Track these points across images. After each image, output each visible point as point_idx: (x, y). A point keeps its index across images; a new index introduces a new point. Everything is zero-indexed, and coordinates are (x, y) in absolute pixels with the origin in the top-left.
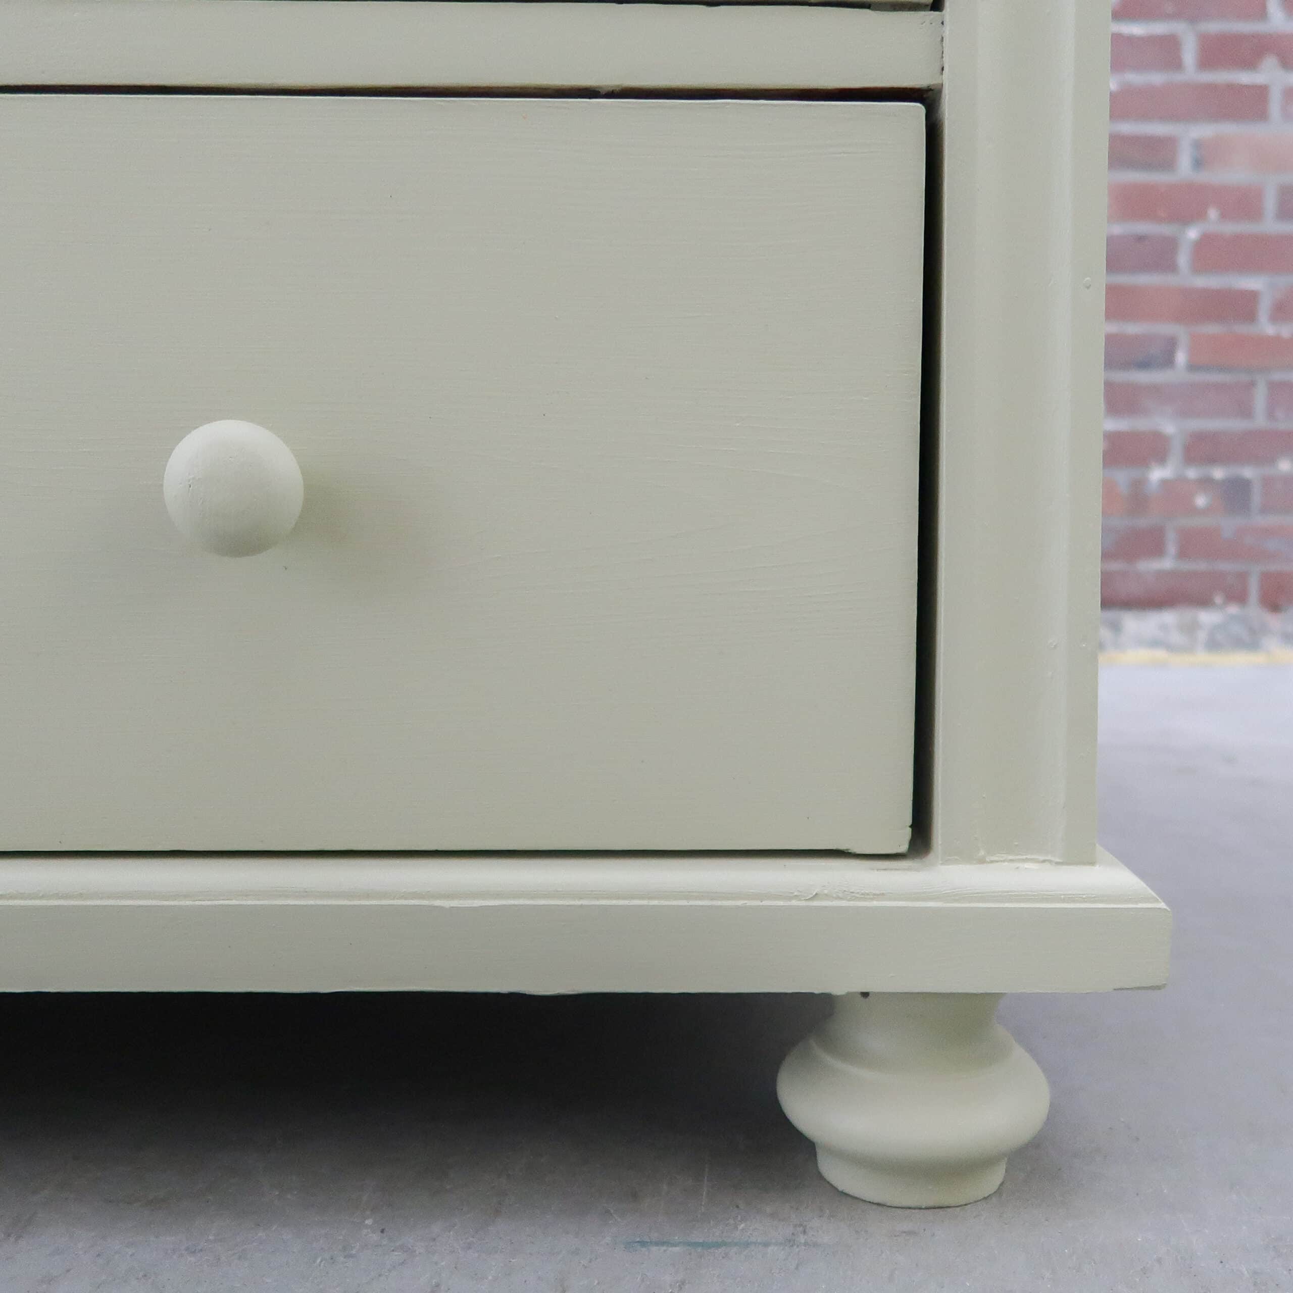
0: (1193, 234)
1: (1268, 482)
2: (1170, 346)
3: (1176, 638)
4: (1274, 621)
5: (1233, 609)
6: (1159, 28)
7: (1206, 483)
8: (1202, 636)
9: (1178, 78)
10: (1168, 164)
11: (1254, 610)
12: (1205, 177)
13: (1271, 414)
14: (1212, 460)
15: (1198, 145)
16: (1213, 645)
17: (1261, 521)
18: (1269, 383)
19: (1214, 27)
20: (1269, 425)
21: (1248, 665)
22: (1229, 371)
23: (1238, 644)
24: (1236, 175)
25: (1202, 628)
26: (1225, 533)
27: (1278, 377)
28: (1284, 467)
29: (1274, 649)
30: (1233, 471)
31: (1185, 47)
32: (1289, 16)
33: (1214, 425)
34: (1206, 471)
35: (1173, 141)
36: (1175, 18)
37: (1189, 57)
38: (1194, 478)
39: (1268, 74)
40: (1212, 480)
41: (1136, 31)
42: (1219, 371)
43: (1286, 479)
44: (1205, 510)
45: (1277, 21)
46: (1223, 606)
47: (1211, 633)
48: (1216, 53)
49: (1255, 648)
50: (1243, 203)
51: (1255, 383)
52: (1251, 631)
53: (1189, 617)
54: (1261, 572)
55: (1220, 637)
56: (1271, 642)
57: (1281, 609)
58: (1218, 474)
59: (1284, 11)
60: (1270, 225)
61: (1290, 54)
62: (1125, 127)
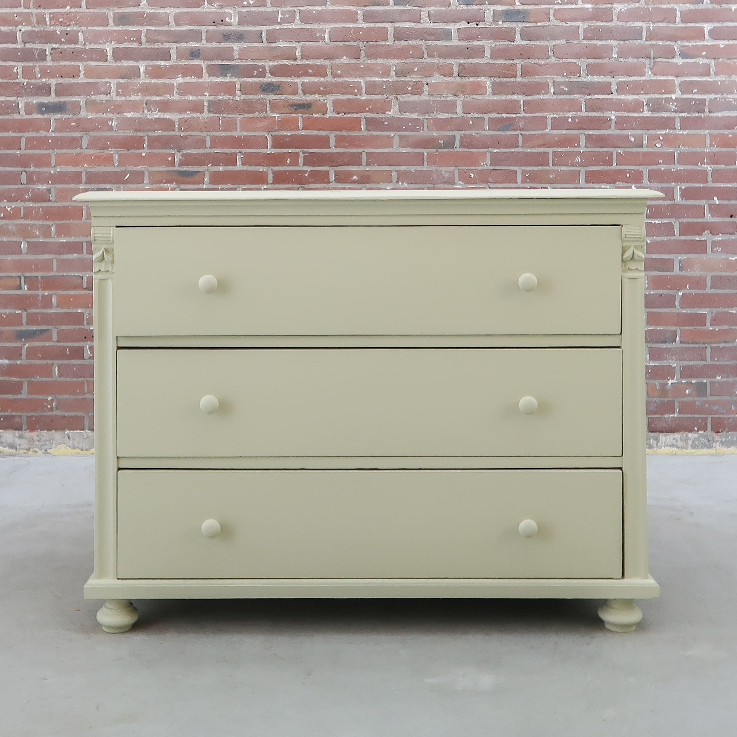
0: (680, 294)
1: (712, 384)
2: (675, 334)
3: (680, 444)
4: (717, 437)
5: (701, 432)
6: (665, 221)
7: (689, 384)
8: (690, 442)
9: (673, 238)
10: (671, 269)
11: (709, 432)
12: (684, 273)
13: (712, 359)
14: (691, 377)
15: (680, 261)
16: (694, 446)
17: (711, 398)
18: (711, 347)
19: (685, 220)
20: (712, 363)
21: (708, 455)
22: (696, 343)
23: (704, 446)
24: (695, 272)
25: (690, 440)
26: (697, 403)
27: (714, 345)
28: (719, 378)
29: (718, 447)
30: (699, 380)
31: (675, 227)
32: (713, 216)
33: (692, 363)
34: (689, 380)
35: (672, 261)
36: (671, 217)
37: (677, 231)
38: (685, 383)
39: (706, 236)
40: (692, 383)
41: (657, 222)
42: (692, 343)
43: (719, 383)
44: (689, 395)
45: (709, 217)
46: (698, 431)
47: (693, 441)
48: (685, 229)
49: (710, 447)
50: (699, 283)
51: (706, 347)
52: (709, 441)
53: (685, 435)
54: (712, 418)
55: (697, 443)
56: (716, 445)
57: (719, 432)
58: (694, 381)
59: (711, 215)
60: (709, 290)
61: (714, 229)
62: (654, 256)
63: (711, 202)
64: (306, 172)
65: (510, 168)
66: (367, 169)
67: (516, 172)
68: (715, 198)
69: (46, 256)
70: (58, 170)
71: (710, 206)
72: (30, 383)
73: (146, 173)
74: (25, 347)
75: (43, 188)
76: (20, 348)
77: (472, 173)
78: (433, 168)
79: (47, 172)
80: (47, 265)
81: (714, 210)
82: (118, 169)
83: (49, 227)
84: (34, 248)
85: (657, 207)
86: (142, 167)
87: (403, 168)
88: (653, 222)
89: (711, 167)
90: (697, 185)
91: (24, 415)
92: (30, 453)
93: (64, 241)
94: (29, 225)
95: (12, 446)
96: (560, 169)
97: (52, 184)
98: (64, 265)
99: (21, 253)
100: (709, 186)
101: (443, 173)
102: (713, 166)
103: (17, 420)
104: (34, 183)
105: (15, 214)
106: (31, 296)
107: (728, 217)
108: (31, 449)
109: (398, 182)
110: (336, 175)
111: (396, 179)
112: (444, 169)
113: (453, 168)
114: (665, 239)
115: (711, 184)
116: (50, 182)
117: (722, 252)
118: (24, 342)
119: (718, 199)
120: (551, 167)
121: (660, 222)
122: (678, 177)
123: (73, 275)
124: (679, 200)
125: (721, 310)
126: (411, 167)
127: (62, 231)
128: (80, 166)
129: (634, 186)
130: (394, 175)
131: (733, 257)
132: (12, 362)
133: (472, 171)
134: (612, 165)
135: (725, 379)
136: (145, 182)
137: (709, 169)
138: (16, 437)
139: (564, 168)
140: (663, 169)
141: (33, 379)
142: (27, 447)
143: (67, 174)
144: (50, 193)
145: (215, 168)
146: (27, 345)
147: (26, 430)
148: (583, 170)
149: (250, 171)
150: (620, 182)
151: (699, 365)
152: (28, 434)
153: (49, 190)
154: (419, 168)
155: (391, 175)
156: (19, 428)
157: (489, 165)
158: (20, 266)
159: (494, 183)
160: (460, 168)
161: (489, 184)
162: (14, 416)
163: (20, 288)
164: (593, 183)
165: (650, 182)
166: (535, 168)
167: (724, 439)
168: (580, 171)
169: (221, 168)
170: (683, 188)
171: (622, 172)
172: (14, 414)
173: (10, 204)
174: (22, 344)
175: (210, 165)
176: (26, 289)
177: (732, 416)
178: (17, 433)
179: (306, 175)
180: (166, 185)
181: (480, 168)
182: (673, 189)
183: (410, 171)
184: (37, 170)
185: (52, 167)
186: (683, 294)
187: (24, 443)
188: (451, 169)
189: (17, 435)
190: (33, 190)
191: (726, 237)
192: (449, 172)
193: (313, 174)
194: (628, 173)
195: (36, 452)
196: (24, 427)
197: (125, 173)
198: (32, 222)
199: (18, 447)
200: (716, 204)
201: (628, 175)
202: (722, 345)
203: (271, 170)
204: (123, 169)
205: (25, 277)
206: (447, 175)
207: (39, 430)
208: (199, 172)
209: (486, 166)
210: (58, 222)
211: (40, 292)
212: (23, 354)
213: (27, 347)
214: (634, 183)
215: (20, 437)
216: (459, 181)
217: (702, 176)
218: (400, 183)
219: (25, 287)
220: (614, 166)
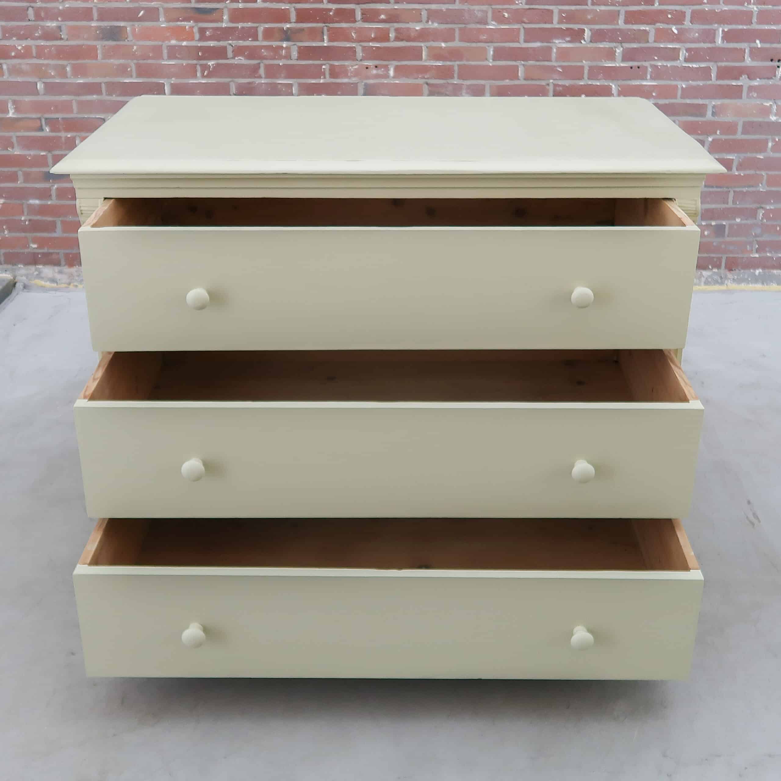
0: (710, 139)
1: (731, 226)
4: (729, 275)
5: (715, 270)
6: (703, 65)
7: (709, 226)
8: (703, 279)
9: (709, 82)
10: (703, 115)
11: (723, 271)
12: (716, 119)
13: (734, 202)
14: (712, 219)
15: (714, 107)
16: (707, 283)
17: (728, 239)
18: (734, 192)
19: (723, 64)
20: (734, 206)
21: (719, 291)
22: (720, 187)
23: (716, 282)
24: (728, 118)
25: (704, 277)
26: (715, 244)
27: (738, 189)
28: (738, 220)
29: (729, 284)
30: (719, 222)
31: (712, 71)
32: (753, 59)
33: (713, 206)
34: (709, 222)
35: (704, 106)
36: (709, 61)
37: (713, 75)
38: (705, 225)
39: (743, 81)
40: (711, 225)
41: (694, 66)
42: (717, 187)
43: (739, 225)
44: (708, 236)
45: (748, 61)
46: (712, 269)
47: (707, 279)
48: (723, 73)
49: (722, 283)
50: (730, 128)
51: (729, 191)
52: (721, 278)
53: (699, 273)
54: (727, 257)
55: (710, 280)
56: (728, 282)
57: (732, 270)
58: (713, 223)
59: (751, 58)
60: (739, 136)
61: (751, 74)
62: (688, 101)
63: (753, 45)
64: (330, 10)
65: (547, 7)
66: (396, 7)
67: (551, 12)
68: (758, 42)
69: (64, 98)
70: (67, 6)
71: (751, 50)
72: (62, 222)
73: (161, 10)
74: (54, 188)
75: (53, 25)
76: (50, 189)
77: (506, 12)
78: (465, 7)
79: (54, 8)
80: (66, 107)
81: (755, 53)
82: (131, 5)
83: (64, 67)
84: (51, 88)
85: (697, 50)
86: (156, 3)
87: (434, 7)
88: (691, 66)
89: (757, 8)
90: (740, 27)
91: (62, 252)
92: (71, 287)
93: (81, 81)
94: (43, 65)
95: (53, 280)
96: (598, 8)
97: (62, 21)
98: (84, 106)
99: (37, 93)
100: (753, 28)
101: (475, 12)
102: (759, 7)
103: (54, 257)
104: (42, 19)
105: (26, 54)
106: (54, 138)
107: (769, 62)
108: (72, 284)
109: (427, 22)
110: (362, 14)
111: (426, 19)
112: (476, 7)
113: (487, 6)
114: (701, 83)
115: (755, 26)
116: (59, 19)
117: (758, 97)
118: (52, 183)
119: (760, 42)
120: (590, 7)
121: (698, 66)
122: (722, 18)
123: (94, 117)
124: (720, 43)
125: (749, 155)
126: (442, 5)
127: (78, 71)
128: (89, 2)
129: (674, 27)
130: (424, 14)
131: (767, 103)
132: (43, 202)
133: (506, 10)
134: (654, 5)
135: (744, 222)
136: (160, 21)
137: (755, 9)
138: (55, 272)
139: (603, 8)
140: (707, 9)
141: (65, 219)
142: (68, 281)
143: (77, 10)
144: (61, 31)
145: (235, 5)
146: (56, 186)
147: (65, 265)
148: (623, 10)
149: (272, 9)
150: (660, 23)
151: (720, 209)
152: (66, 269)
153: (59, 28)
154: (451, 7)
155: (421, 14)
156: (57, 263)
157: (524, 3)
158: (38, 107)
159: (529, 23)
160: (494, 7)
161: (524, 24)
162: (51, 254)
163: (41, 129)
164: (633, 24)
165: (692, 24)
166: (573, 8)
167: (736, 277)
168: (619, 11)
169: (241, 6)
170: (726, 30)
171: (664, 13)
172: (51, 251)
173: (20, 42)
174: (50, 185)
175: (228, 2)
176: (48, 130)
177: (746, 256)
178: (57, 269)
179: (331, 13)
180: (183, 23)
181: (513, 7)
182: (715, 30)
183: (441, 10)
184: (44, 5)
185: (60, 3)
186: (713, 140)
187: (63, 278)
188: (484, 8)
189: (57, 271)
190: (43, 27)
191: (764, 82)
192: (482, 11)
193: (338, 12)
194: (670, 13)
195: (76, 286)
196: (63, 262)
197: (139, 10)
198: (46, 62)
199: (58, 282)
200: (758, 48)
201: (669, 16)
202: (745, 190)
203: (294, 7)
204: (136, 5)
205: (46, 119)
206: (480, 15)
207: (77, 267)
208: (218, 9)
209: (521, 4)
210: (73, 62)
211: (63, 134)
212: (52, 195)
213: (57, 189)
214: (674, 25)
215: (60, 272)
216: (492, 21)
217: (747, 17)
218: (430, 23)
219: (47, 128)
220: (656, 5)
